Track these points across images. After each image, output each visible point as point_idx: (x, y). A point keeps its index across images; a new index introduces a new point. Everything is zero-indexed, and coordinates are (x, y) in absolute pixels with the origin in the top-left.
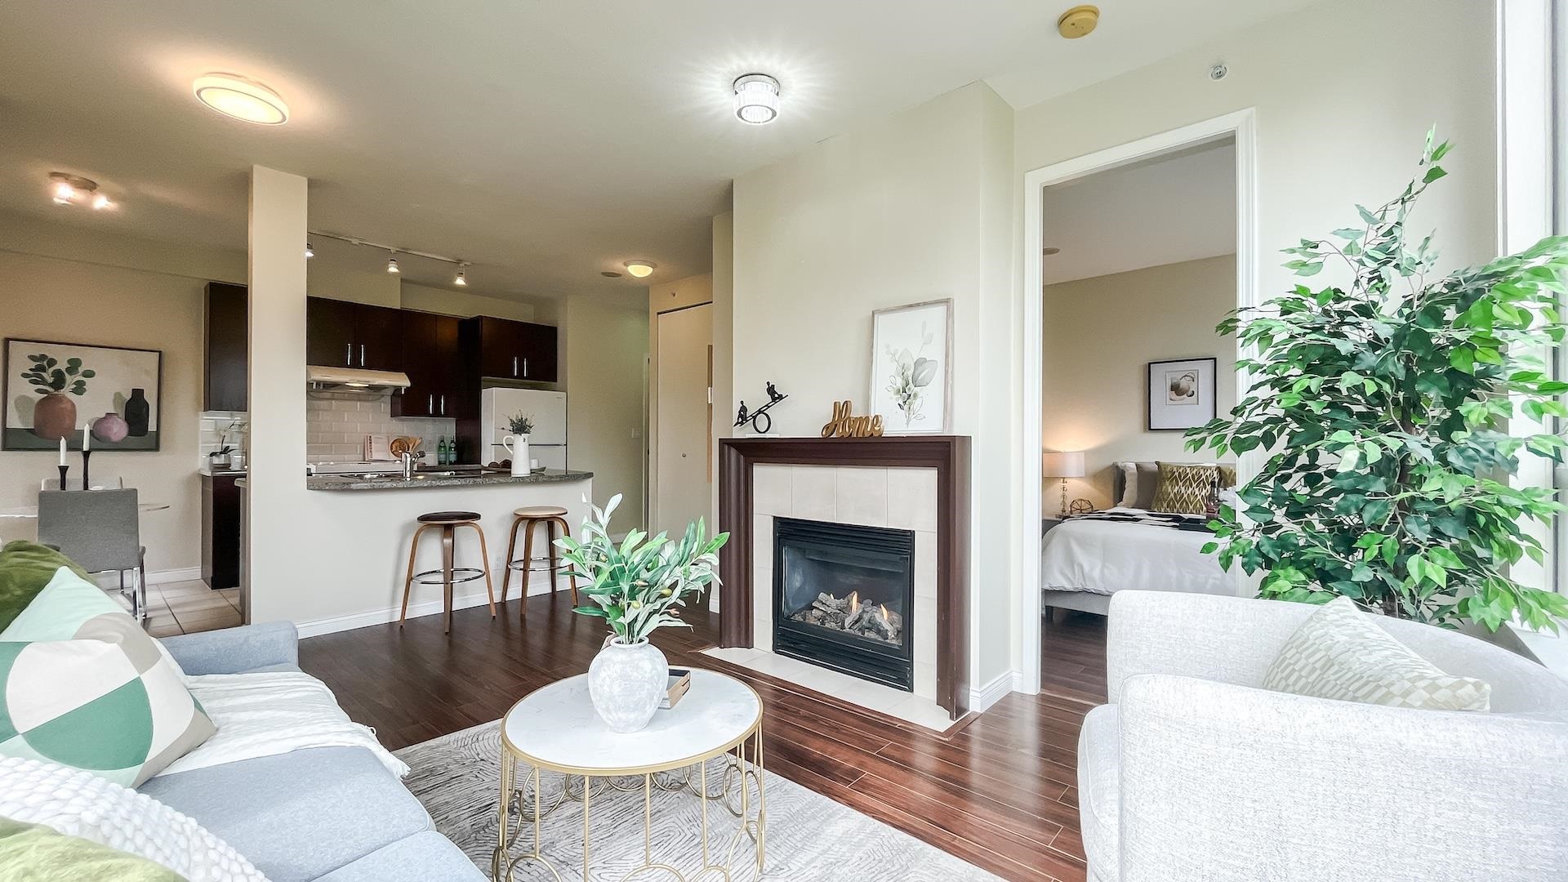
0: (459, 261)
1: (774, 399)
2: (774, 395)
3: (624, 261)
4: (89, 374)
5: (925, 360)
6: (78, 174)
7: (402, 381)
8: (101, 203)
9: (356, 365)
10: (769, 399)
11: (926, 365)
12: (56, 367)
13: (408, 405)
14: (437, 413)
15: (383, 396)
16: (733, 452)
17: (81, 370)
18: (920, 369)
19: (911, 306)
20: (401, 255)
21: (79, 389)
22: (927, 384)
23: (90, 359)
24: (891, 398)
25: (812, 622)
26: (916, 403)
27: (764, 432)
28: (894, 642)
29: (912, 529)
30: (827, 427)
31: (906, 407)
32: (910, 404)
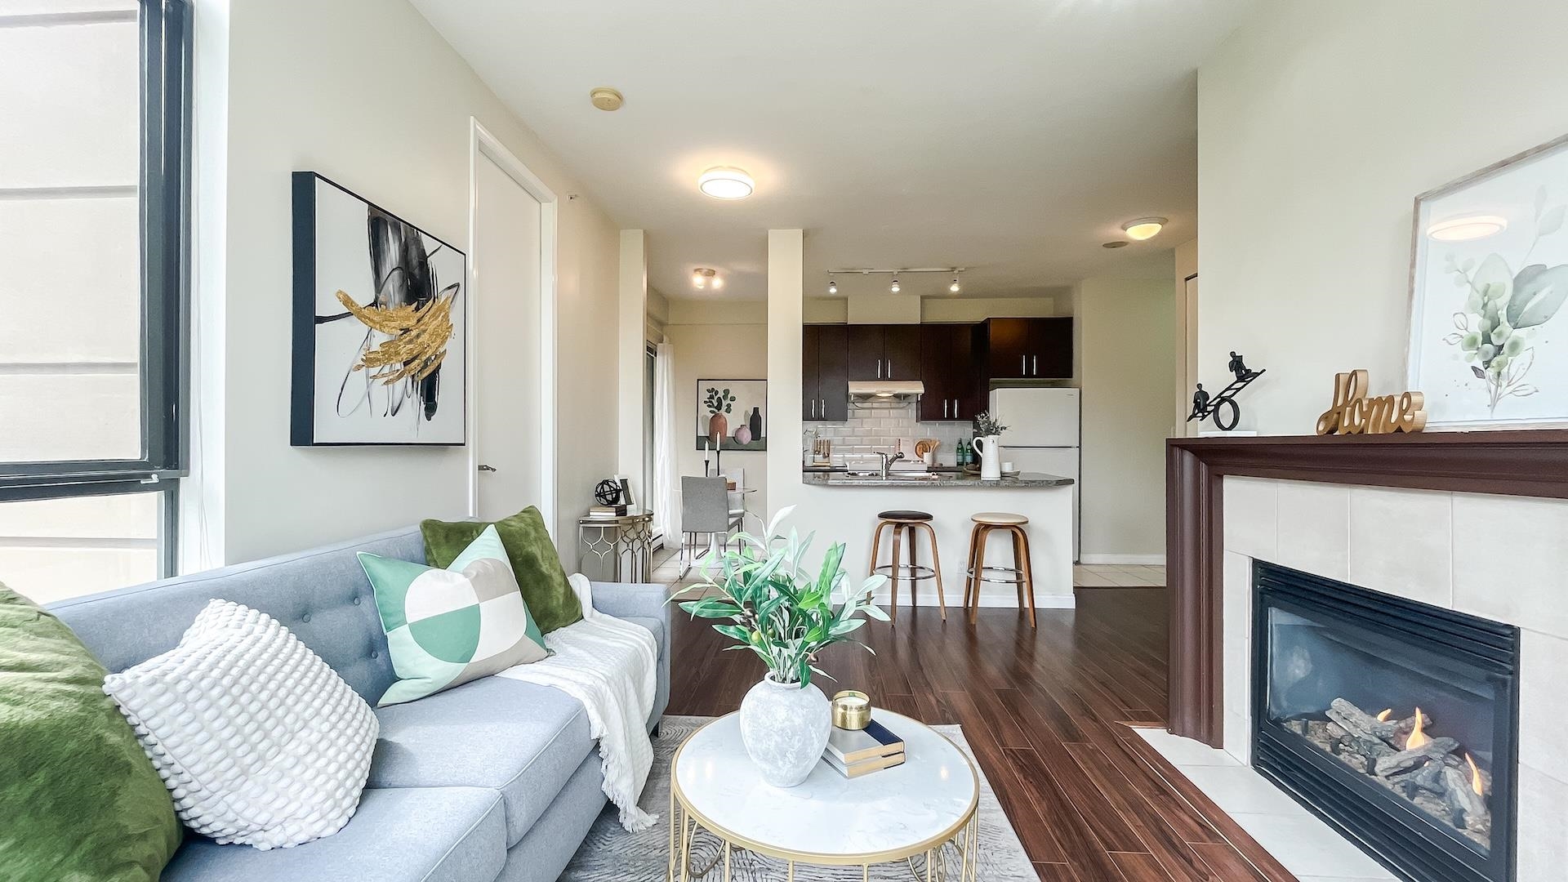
0: (953, 269)
1: (1240, 379)
2: (1242, 372)
3: (1121, 224)
4: (733, 399)
5: (1541, 269)
6: (706, 267)
7: (917, 388)
8: (717, 283)
9: (884, 378)
10: (1233, 377)
11: (1543, 278)
12: (718, 396)
13: (929, 411)
14: (951, 417)
15: (909, 403)
16: (1188, 458)
17: (729, 396)
18: (1529, 288)
19: (1504, 164)
20: (902, 275)
21: (728, 410)
22: (1547, 318)
23: (735, 389)
24: (1456, 357)
25: (1317, 742)
26: (1515, 365)
27: (1230, 428)
28: (1477, 839)
29: (1516, 624)
30: (1325, 417)
31: (1490, 373)
32: (1501, 365)
